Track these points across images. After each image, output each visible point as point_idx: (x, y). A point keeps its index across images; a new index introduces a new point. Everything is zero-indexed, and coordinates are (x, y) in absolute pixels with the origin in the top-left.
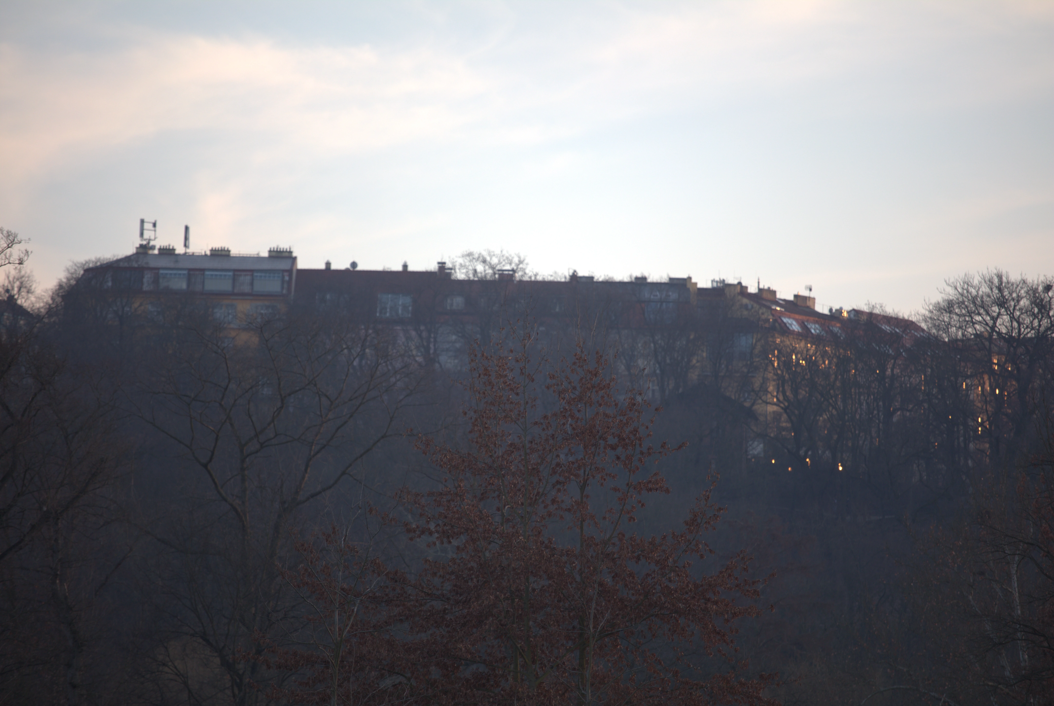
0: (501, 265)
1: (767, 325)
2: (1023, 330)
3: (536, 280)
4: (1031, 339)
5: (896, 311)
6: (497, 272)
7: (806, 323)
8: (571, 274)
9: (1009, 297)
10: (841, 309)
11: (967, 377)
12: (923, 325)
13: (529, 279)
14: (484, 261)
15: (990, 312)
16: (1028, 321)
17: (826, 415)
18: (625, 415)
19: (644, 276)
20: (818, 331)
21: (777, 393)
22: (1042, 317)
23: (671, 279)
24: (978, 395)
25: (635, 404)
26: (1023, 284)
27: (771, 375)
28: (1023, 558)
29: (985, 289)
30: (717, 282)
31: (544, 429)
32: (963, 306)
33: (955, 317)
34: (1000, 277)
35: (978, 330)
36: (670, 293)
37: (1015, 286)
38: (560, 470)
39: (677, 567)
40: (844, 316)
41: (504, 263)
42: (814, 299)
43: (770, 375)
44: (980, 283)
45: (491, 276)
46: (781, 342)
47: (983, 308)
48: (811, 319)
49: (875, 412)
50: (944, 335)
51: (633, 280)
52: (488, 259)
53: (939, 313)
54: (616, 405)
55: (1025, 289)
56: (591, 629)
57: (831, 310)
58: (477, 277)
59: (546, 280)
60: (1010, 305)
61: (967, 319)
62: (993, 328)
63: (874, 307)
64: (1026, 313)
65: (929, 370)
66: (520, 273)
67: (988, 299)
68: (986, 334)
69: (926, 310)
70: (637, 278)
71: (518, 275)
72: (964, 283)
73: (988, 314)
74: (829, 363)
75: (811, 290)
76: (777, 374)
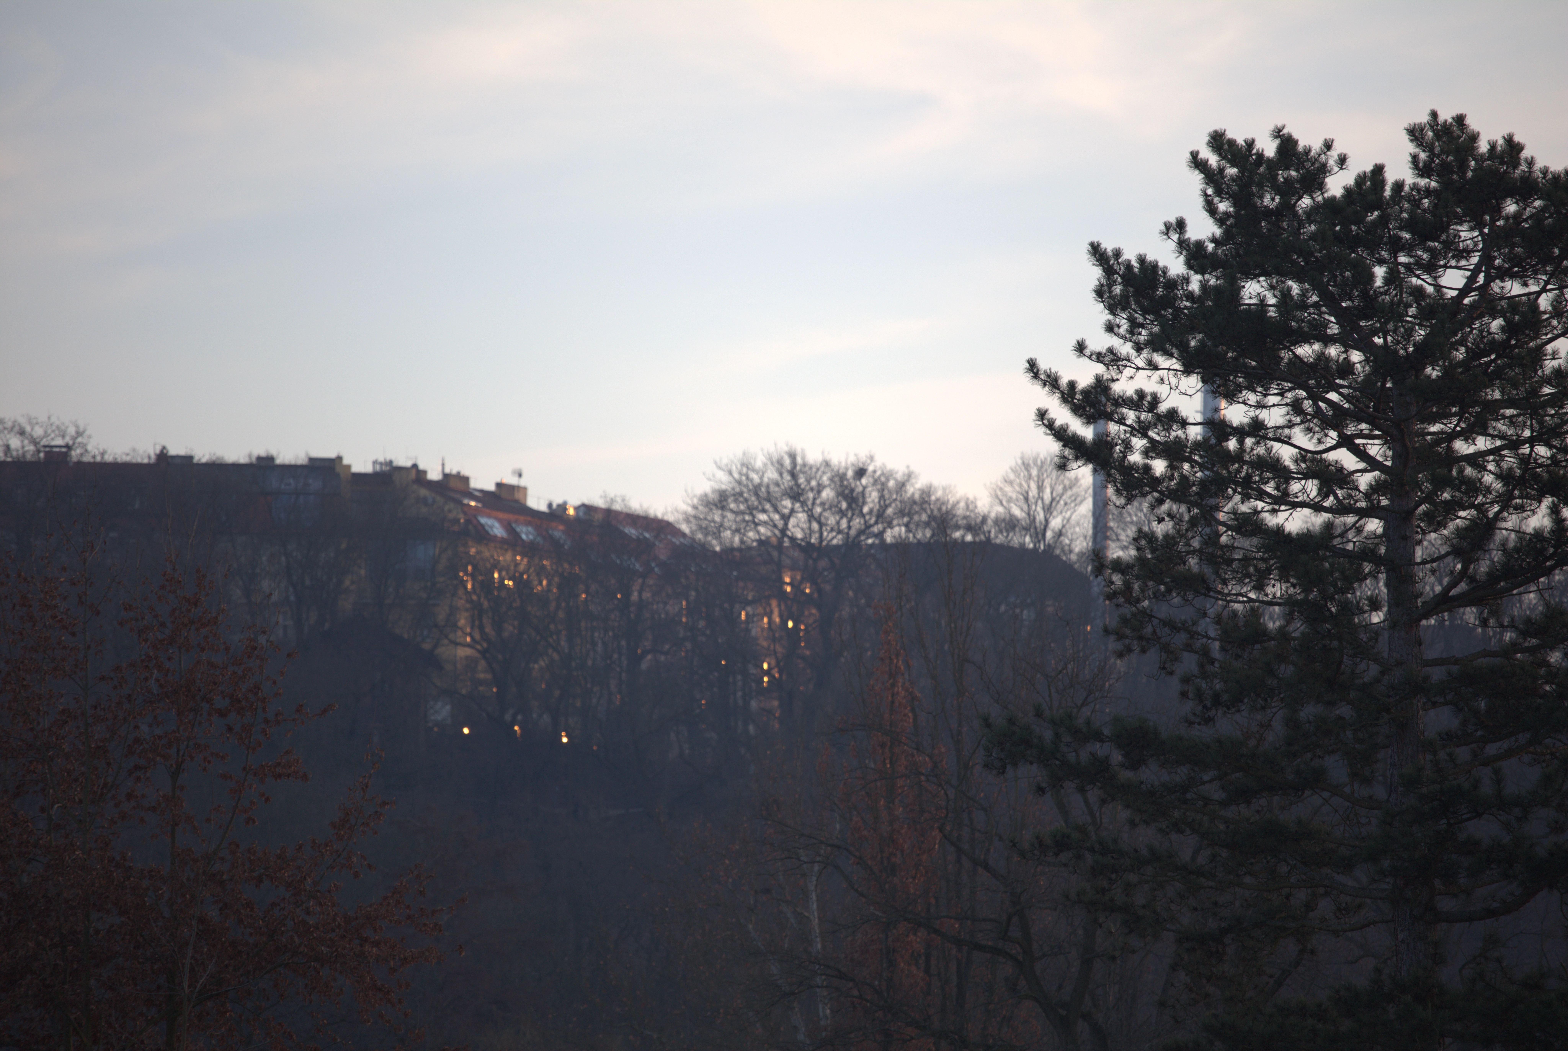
0: (49, 438)
1: (456, 528)
2: (825, 534)
3: (103, 461)
4: (837, 547)
5: (645, 506)
6: (42, 449)
7: (514, 525)
8: (158, 452)
9: (806, 486)
10: (565, 503)
11: (748, 603)
12: (685, 528)
13: (92, 460)
14: (22, 433)
15: (780, 508)
16: (832, 521)
17: (544, 660)
18: (240, 664)
19: (270, 455)
20: (531, 537)
21: (472, 628)
22: (853, 515)
23: (312, 460)
24: (763, 629)
25: (255, 648)
26: (825, 467)
27: (463, 602)
28: (825, 868)
29: (772, 474)
30: (381, 464)
31: (115, 687)
32: (741, 499)
33: (730, 516)
34: (793, 456)
35: (763, 534)
36: (311, 481)
37: (814, 470)
38: (141, 748)
39: (318, 891)
40: (569, 515)
41: (53, 435)
42: (525, 489)
43: (461, 603)
44: (765, 465)
45: (33, 455)
46: (478, 552)
47: (769, 501)
48: (522, 518)
49: (615, 656)
50: (714, 542)
51: (254, 460)
52: (28, 429)
53: (706, 510)
54: (227, 649)
55: (829, 475)
56: (186, 987)
57: (550, 505)
58: (11, 457)
59: (119, 460)
60: (808, 499)
61: (747, 518)
62: (784, 531)
63: (612, 501)
64: (830, 508)
65: (693, 593)
66: (79, 451)
67: (777, 489)
68: (774, 540)
69: (688, 504)
70: (259, 458)
71: (75, 454)
72: (743, 465)
73: (776, 510)
74: (549, 584)
75: (520, 475)
76: (471, 601)
